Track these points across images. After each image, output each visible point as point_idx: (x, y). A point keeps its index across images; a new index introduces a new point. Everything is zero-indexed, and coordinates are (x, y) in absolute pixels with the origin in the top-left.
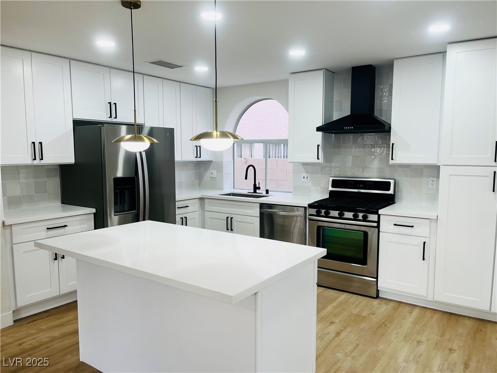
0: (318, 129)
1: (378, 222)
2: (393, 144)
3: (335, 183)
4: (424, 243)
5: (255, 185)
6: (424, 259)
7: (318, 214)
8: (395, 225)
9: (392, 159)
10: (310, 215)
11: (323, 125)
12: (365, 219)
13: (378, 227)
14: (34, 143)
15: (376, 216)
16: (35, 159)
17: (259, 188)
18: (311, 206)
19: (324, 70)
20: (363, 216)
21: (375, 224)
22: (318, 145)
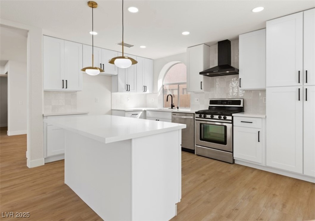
0: (201, 73)
1: (232, 120)
2: (240, 79)
3: (212, 102)
4: (259, 132)
5: (172, 105)
6: (259, 141)
7: (200, 117)
8: (242, 122)
9: (240, 87)
10: (197, 117)
11: (203, 71)
12: (225, 118)
13: (232, 123)
14: (63, 80)
15: (231, 117)
16: (63, 88)
17: (174, 106)
18: (197, 113)
19: (204, 44)
20: (223, 117)
21: (231, 122)
22: (201, 82)
